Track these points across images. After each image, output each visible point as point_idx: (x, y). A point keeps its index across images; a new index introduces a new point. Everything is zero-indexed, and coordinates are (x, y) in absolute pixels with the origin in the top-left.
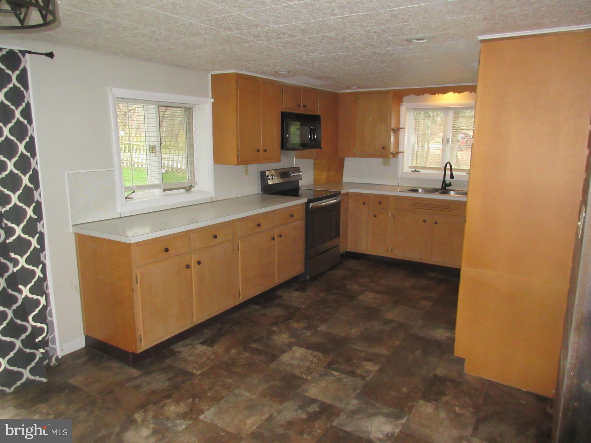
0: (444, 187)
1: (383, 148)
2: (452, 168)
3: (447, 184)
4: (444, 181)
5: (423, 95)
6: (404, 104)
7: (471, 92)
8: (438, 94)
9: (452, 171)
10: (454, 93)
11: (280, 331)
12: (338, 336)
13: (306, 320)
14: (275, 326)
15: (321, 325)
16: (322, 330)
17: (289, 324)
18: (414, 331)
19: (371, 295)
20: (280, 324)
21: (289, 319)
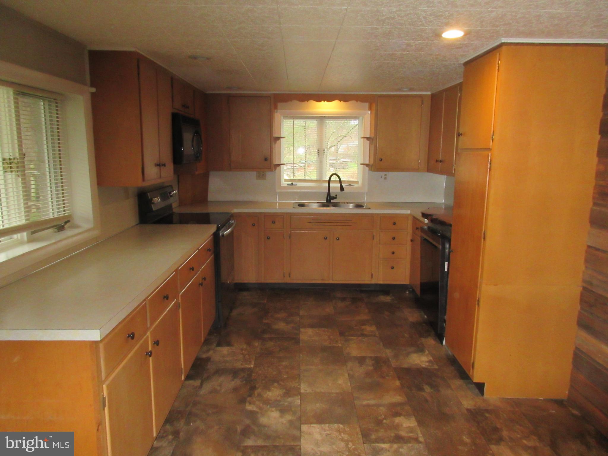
0: (329, 200)
1: (266, 159)
2: (341, 180)
3: (332, 197)
4: (329, 194)
5: (308, 101)
6: (279, 111)
7: (357, 102)
8: (324, 101)
9: (341, 183)
10: (340, 101)
11: (261, 408)
12: (332, 393)
13: (276, 384)
14: (247, 404)
15: (300, 385)
16: (307, 392)
17: (259, 395)
18: (394, 363)
19: (310, 331)
20: (249, 399)
21: (253, 388)
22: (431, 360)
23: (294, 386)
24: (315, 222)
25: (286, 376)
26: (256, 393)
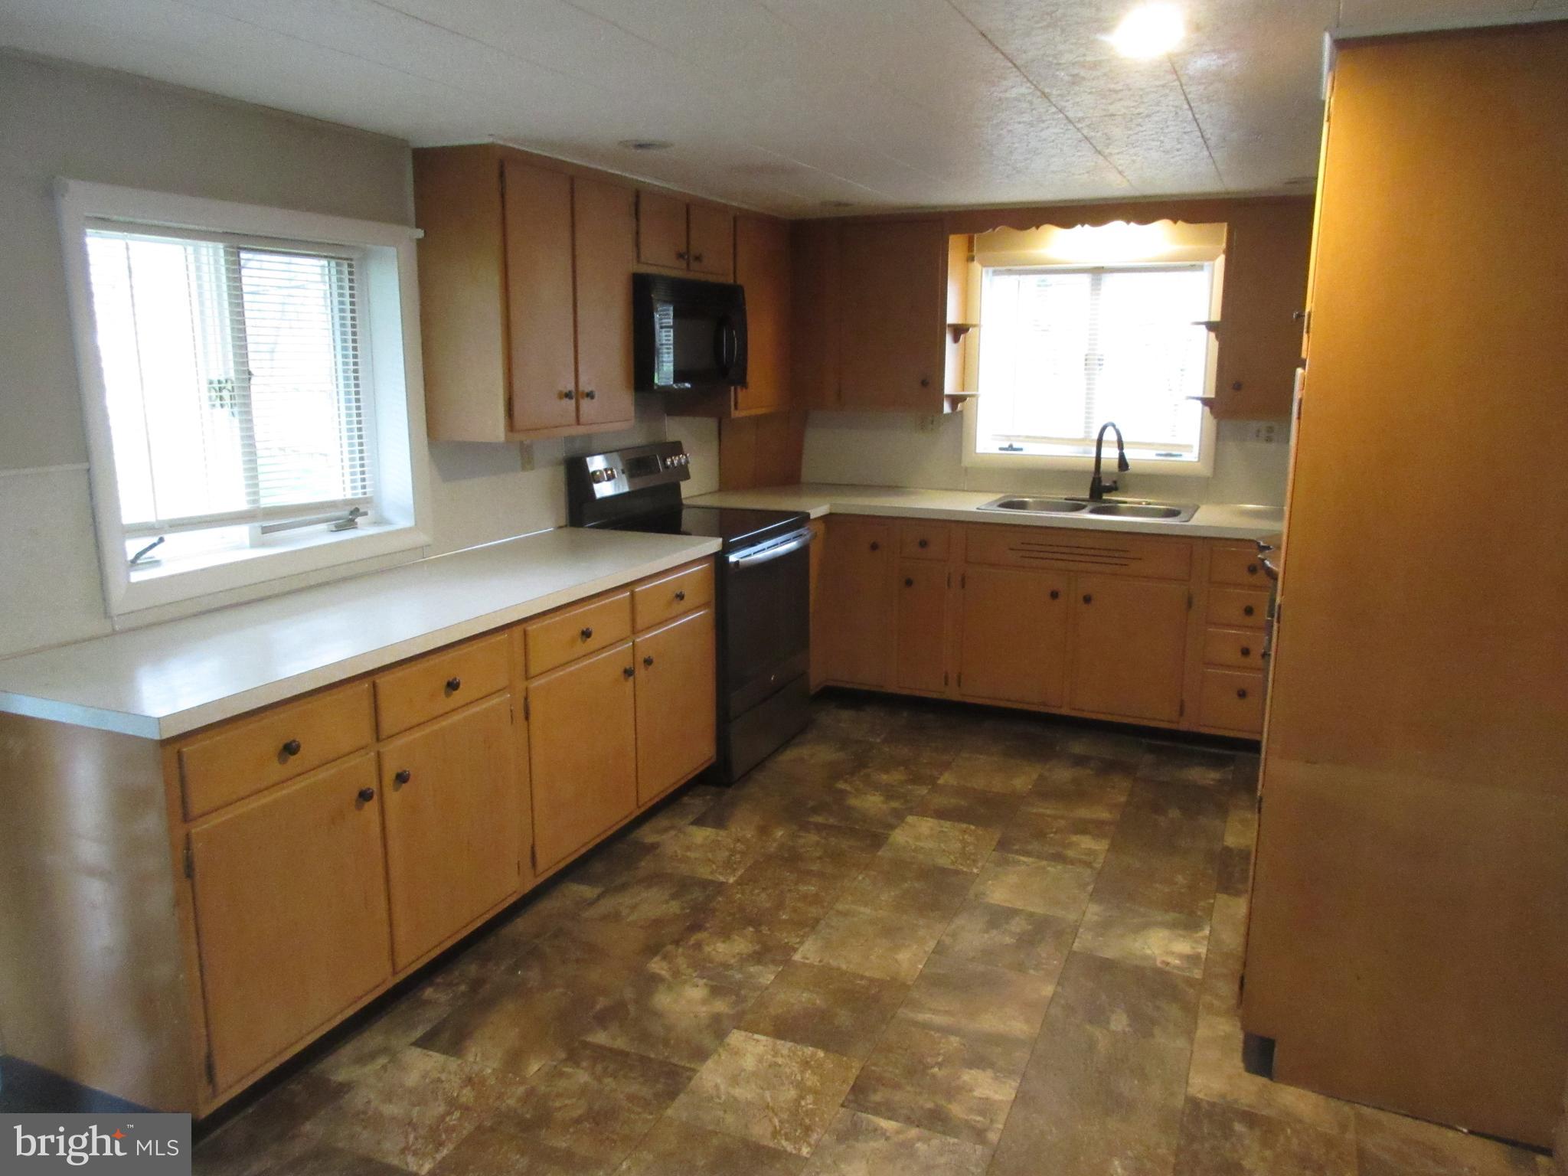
0: (1096, 492)
3: (1105, 485)
4: (1097, 477)
7: (1176, 222)
9: (1122, 447)
11: (676, 973)
12: (862, 977)
13: (751, 929)
14: (656, 959)
15: (801, 943)
16: (807, 961)
17: (698, 946)
18: (1084, 941)
19: (926, 825)
20: (670, 948)
21: (696, 927)
22: (1199, 954)
23: (788, 943)
24: (1038, 551)
25: (787, 918)
26: (694, 938)
